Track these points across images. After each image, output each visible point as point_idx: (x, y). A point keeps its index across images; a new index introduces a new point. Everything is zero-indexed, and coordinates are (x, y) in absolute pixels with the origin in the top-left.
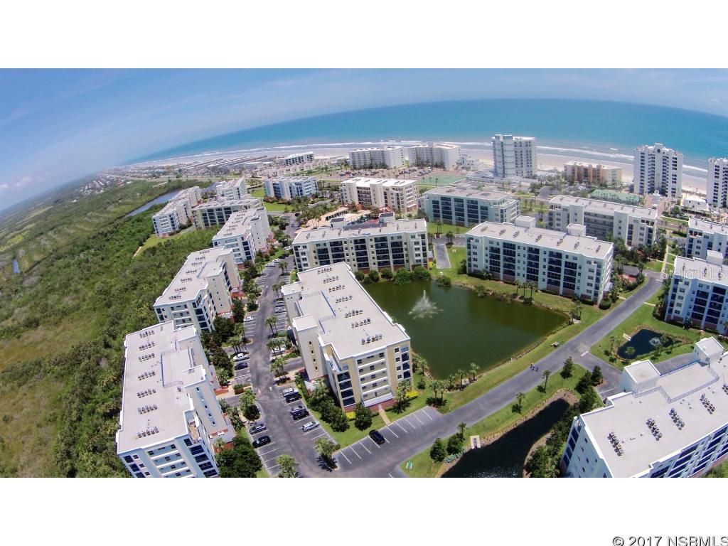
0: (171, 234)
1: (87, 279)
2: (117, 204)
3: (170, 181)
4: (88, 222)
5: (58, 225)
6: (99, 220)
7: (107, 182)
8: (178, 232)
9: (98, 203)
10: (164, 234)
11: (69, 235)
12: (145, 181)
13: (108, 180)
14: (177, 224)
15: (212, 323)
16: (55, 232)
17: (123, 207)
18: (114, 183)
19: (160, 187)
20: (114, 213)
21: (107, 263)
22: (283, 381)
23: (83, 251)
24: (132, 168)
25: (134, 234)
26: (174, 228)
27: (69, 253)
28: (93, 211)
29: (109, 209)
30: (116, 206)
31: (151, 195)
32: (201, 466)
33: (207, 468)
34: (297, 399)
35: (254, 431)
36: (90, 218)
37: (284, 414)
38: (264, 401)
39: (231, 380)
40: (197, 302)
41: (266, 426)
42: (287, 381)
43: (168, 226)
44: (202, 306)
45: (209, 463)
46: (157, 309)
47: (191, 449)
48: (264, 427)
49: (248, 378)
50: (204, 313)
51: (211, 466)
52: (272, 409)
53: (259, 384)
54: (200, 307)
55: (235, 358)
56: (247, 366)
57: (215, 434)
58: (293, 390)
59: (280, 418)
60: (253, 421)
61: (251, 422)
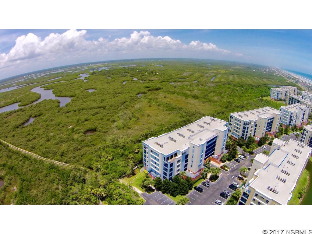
0: (275, 100)
1: (230, 96)
2: (268, 80)
3: (292, 82)
4: (252, 80)
5: (241, 75)
6: (257, 81)
7: (271, 71)
8: (278, 100)
9: (261, 76)
10: (273, 98)
11: (242, 80)
12: (284, 78)
13: (272, 70)
14: (280, 97)
16: (237, 76)
17: (269, 82)
18: (274, 72)
19: (287, 83)
20: (264, 82)
21: (242, 95)
22: (240, 179)
23: (240, 87)
24: (283, 71)
25: (262, 92)
26: (277, 98)
27: (234, 84)
28: (258, 77)
29: (264, 79)
30: (267, 80)
31: (282, 83)
32: (164, 172)
33: (166, 175)
34: (233, 189)
35: (204, 184)
36: (254, 79)
37: (221, 189)
38: (224, 179)
39: (227, 162)
40: (246, 123)
41: (209, 186)
42: (242, 180)
43: (276, 96)
44: (247, 126)
45: (167, 174)
46: (231, 116)
47: (164, 162)
48: (208, 186)
49: (233, 167)
50: (246, 130)
51: (167, 176)
52: (221, 184)
53: (232, 172)
54: (246, 126)
55: (239, 156)
56: (239, 162)
57: (189, 171)
58: (237, 185)
59: (218, 189)
60: (210, 181)
61: (209, 180)
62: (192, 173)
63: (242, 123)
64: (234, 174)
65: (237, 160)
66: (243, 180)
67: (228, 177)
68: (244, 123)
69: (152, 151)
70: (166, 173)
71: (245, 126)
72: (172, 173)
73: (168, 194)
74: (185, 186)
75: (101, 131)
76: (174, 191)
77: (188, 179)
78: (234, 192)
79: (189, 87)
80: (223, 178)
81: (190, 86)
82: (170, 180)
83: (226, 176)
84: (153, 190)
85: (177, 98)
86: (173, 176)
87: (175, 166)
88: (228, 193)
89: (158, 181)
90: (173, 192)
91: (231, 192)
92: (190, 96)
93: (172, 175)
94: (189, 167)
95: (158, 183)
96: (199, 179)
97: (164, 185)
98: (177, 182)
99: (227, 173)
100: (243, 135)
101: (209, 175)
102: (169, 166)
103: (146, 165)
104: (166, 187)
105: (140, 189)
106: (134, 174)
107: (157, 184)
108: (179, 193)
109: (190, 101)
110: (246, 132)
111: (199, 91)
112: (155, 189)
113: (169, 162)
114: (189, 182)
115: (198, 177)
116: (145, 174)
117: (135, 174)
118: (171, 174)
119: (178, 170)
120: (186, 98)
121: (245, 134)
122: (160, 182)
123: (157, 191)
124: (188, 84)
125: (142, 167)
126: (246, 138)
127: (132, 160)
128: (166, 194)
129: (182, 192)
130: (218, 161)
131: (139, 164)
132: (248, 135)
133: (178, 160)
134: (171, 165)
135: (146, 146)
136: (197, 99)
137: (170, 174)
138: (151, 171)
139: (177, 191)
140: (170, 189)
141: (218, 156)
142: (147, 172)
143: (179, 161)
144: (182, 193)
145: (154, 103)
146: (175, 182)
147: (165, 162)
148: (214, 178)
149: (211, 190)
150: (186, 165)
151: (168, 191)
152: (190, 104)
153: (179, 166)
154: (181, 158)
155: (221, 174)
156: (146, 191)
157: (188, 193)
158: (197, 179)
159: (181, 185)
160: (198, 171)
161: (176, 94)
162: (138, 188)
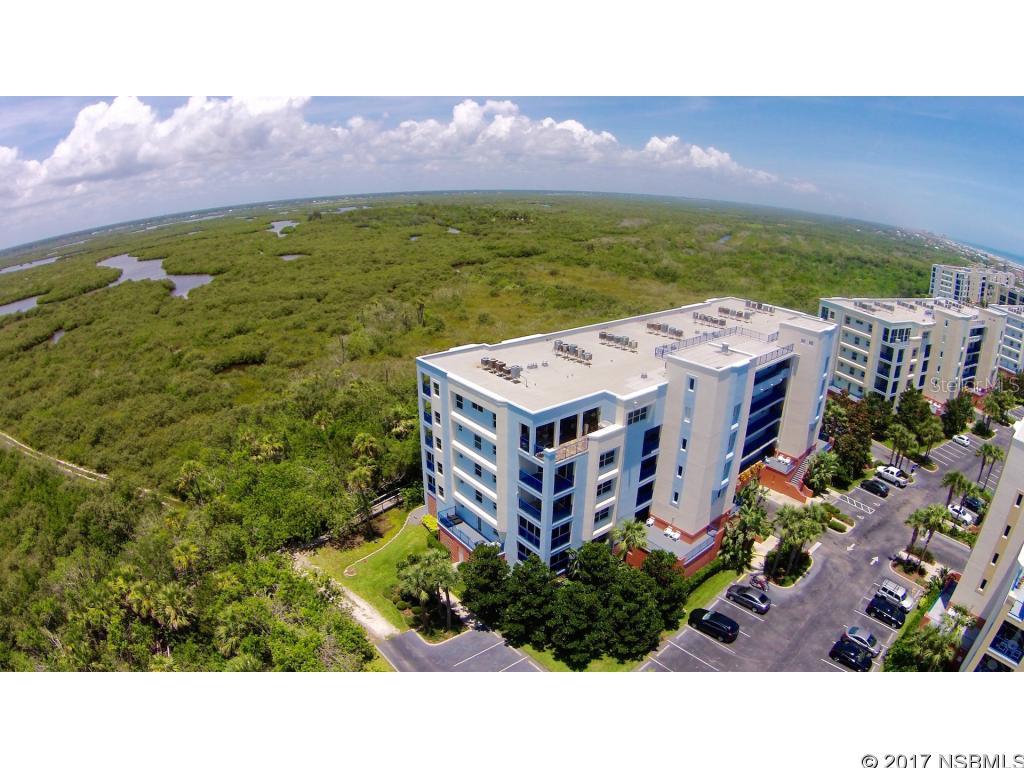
15: (897, 394)
22: (910, 568)
32: (522, 521)
33: (530, 539)
34: (888, 621)
35: (739, 595)
36: (863, 249)
37: (832, 624)
38: (836, 569)
39: (834, 494)
40: (894, 332)
41: (768, 609)
42: (916, 575)
43: (950, 291)
44: (897, 346)
45: (538, 531)
46: (824, 308)
47: (522, 459)
48: (764, 606)
49: (862, 514)
50: (894, 364)
51: (537, 544)
52: (825, 595)
53: (865, 536)
54: (892, 345)
55: (881, 469)
56: (884, 495)
57: (662, 524)
58: (904, 597)
59: (815, 624)
60: (768, 580)
61: (762, 578)
62: (677, 535)
63: (878, 332)
64: (876, 547)
65: (873, 488)
66: (922, 572)
67: (853, 562)
68: (886, 331)
69: (459, 402)
70: (531, 526)
71: (888, 344)
72: (566, 527)
73: (538, 646)
74: (642, 604)
75: (279, 362)
76: (579, 635)
77: (658, 566)
78: (895, 634)
79: (640, 250)
80: (828, 565)
81: (647, 246)
82: (554, 568)
83: (840, 557)
84: (457, 624)
85: (599, 277)
86: (573, 545)
87: (583, 485)
88: (872, 640)
89: (486, 571)
90: (571, 638)
91: (884, 635)
92: (647, 273)
93: (566, 539)
94: (659, 503)
95: (482, 580)
96: (714, 571)
97: (516, 596)
98: (596, 582)
99: (845, 542)
100: (881, 385)
101: (763, 549)
102: (548, 480)
103: (432, 488)
104: (527, 606)
105: (385, 613)
106: (372, 534)
107: (477, 586)
108: (608, 647)
109: (645, 287)
110: (892, 371)
111: (679, 262)
112: (468, 618)
113: (552, 457)
114: (663, 583)
115: (706, 556)
116: (427, 534)
117: (380, 536)
118: (561, 535)
119: (602, 515)
120: (633, 278)
121: (891, 380)
122: (494, 576)
123: (477, 628)
124: (638, 242)
125: (418, 500)
126: (893, 398)
127: (369, 461)
128: (528, 647)
129: (622, 641)
130: (795, 484)
131: (405, 483)
132: (902, 388)
133: (607, 448)
134: (565, 477)
135: (434, 380)
136: (674, 281)
137: (555, 532)
138: (458, 517)
139: (595, 635)
140: (550, 623)
141: (794, 461)
142: (434, 524)
143: (607, 459)
144: (622, 649)
145: (509, 287)
146: (586, 582)
147: (530, 456)
148: (788, 563)
149: (781, 628)
150: (645, 493)
151: (539, 635)
152: (648, 294)
153: (605, 488)
154: (619, 443)
155: (818, 544)
156: (416, 623)
157: (654, 646)
158: (702, 571)
159: (618, 598)
160: (708, 529)
161: (592, 266)
162: (378, 606)
